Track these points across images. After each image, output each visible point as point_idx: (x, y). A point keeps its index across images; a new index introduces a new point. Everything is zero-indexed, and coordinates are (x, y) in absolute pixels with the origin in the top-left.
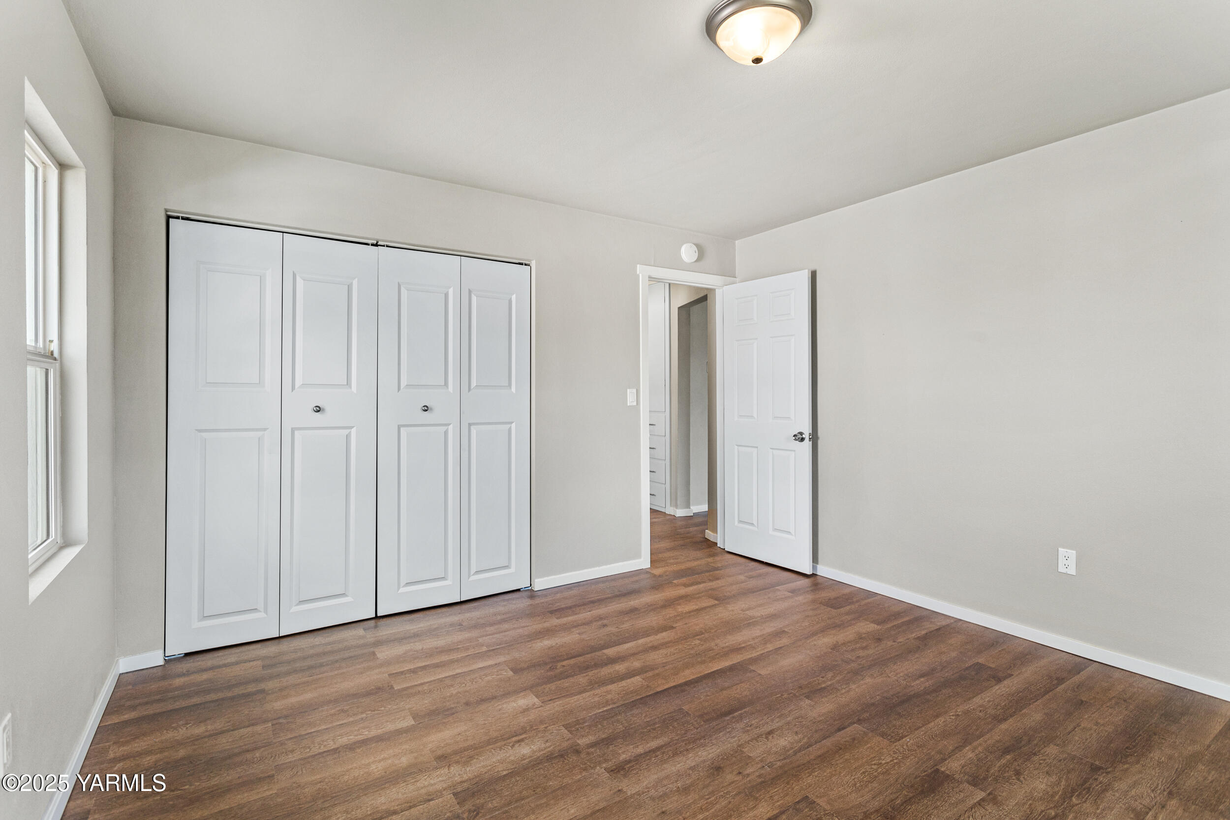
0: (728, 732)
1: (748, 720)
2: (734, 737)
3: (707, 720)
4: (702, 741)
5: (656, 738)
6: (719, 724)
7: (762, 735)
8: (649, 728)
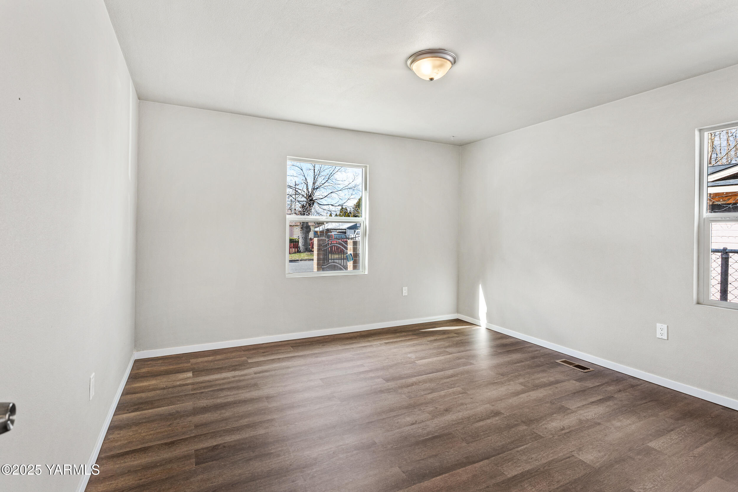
0: (438, 426)
1: (424, 432)
2: (435, 423)
3: (449, 434)
4: (454, 423)
5: (482, 427)
6: (443, 431)
7: (418, 423)
8: (487, 432)
